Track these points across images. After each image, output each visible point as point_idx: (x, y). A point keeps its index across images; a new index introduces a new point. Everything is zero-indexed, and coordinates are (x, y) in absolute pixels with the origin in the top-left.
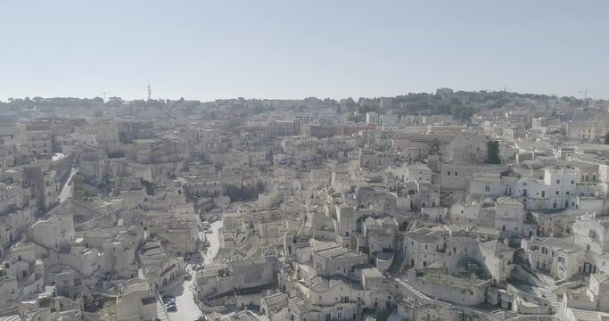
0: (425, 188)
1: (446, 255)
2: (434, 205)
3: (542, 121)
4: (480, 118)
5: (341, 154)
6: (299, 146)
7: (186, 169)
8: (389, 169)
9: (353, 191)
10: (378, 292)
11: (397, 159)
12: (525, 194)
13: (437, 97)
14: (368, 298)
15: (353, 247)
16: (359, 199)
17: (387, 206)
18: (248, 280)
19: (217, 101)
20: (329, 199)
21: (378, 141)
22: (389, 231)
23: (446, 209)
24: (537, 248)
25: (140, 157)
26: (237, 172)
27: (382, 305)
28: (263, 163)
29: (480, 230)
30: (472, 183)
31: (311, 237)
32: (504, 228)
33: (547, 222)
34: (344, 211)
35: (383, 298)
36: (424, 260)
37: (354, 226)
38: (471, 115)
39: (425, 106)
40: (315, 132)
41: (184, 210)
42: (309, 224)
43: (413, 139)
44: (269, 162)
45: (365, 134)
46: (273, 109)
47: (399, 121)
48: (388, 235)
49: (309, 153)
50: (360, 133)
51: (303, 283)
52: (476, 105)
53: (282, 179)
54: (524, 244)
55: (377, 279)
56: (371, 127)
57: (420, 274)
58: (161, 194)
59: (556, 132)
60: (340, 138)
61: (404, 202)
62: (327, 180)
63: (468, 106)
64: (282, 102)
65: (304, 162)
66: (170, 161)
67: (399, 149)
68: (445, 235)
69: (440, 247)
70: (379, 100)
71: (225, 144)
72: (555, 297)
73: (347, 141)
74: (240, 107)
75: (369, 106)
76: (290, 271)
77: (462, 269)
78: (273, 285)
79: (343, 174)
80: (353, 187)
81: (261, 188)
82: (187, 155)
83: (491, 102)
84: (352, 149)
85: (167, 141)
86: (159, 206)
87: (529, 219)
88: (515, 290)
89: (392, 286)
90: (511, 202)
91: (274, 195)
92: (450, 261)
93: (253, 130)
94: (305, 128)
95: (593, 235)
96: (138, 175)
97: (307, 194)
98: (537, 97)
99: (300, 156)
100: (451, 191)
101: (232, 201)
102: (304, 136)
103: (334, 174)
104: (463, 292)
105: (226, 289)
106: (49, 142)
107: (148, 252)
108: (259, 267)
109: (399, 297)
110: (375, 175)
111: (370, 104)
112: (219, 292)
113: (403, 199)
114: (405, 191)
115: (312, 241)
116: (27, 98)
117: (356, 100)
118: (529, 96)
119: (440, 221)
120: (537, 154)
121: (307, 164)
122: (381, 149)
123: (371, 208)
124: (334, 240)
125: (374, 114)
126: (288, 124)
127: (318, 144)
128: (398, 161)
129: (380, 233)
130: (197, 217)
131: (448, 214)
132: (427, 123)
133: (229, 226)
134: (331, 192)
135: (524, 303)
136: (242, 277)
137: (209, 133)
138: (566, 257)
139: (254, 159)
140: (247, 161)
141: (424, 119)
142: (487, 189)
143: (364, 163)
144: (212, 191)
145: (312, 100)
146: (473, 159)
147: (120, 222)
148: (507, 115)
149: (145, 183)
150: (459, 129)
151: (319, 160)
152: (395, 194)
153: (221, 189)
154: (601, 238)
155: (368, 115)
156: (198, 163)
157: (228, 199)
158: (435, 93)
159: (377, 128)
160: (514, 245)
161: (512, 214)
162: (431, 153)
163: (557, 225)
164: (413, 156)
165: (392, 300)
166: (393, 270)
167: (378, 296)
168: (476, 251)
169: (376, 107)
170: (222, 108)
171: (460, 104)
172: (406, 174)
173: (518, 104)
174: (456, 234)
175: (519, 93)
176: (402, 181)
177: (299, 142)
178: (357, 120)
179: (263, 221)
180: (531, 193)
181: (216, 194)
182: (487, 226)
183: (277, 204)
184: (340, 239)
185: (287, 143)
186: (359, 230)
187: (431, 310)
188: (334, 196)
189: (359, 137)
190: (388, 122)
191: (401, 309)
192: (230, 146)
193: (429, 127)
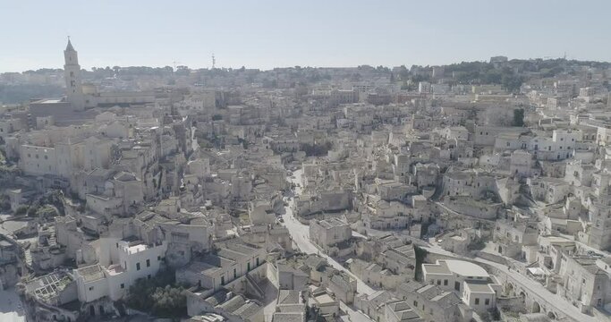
0: (461, 144)
1: (472, 188)
2: (468, 156)
3: (589, 91)
4: (529, 87)
5: (395, 119)
6: (359, 112)
7: (268, 130)
8: (436, 130)
9: (407, 145)
10: (423, 211)
11: (443, 123)
12: (536, 148)
13: (489, 66)
14: (416, 214)
15: (407, 182)
16: (411, 151)
17: (432, 157)
18: (331, 204)
19: (275, 69)
20: (389, 150)
21: (429, 108)
22: (432, 172)
23: (477, 159)
24: (537, 184)
25: (232, 120)
26: (310, 132)
27: (426, 219)
28: (329, 126)
29: (498, 172)
30: (497, 140)
31: (375, 177)
32: (517, 171)
33: (549, 168)
34: (400, 158)
35: (426, 214)
36: (456, 191)
37: (408, 169)
38: (520, 84)
39: (476, 76)
40: (372, 100)
41: (273, 160)
42: (374, 169)
43: (457, 107)
44: (333, 126)
45: (417, 102)
46: (329, 78)
47: (450, 90)
48: (432, 175)
49: (368, 119)
50: (413, 101)
51: (371, 206)
52: (529, 74)
53: (346, 139)
54: (529, 182)
55: (423, 201)
56: (423, 96)
57: (452, 199)
58: (255, 148)
59: (600, 101)
60: (394, 105)
61: (446, 153)
62: (385, 139)
63: (520, 74)
64: (336, 70)
65: (363, 126)
66: (255, 123)
67: (445, 115)
68: (473, 175)
69: (469, 183)
70: (431, 69)
71: (297, 111)
72: (543, 213)
73: (401, 108)
74: (297, 75)
75: (422, 75)
76: (361, 199)
77: (483, 196)
78: (350, 207)
79: (398, 135)
80: (407, 142)
81: (329, 146)
82: (267, 119)
83: (545, 71)
84: (405, 116)
85: (253, 107)
86: (254, 157)
87: (537, 165)
88: (517, 209)
89: (433, 207)
90: (524, 153)
91: (341, 150)
92: (475, 191)
93: (319, 99)
94: (363, 96)
95: (576, 174)
96: (235, 133)
97: (369, 150)
98: (597, 65)
99: (359, 121)
100: (482, 146)
101: (307, 156)
102: (362, 104)
103: (391, 135)
104: (481, 209)
105: (317, 210)
106: (169, 107)
107: (259, 186)
108: (339, 196)
109: (437, 214)
110: (423, 134)
111: (422, 74)
112: (312, 212)
113: (444, 151)
114: (447, 145)
115: (377, 179)
116: (108, 68)
117: (409, 67)
118: (588, 64)
119: (472, 167)
120: (554, 120)
121: (365, 128)
122: (431, 115)
123: (420, 157)
124: (393, 179)
125: (426, 83)
126: (348, 93)
127: (375, 111)
128: (443, 125)
129: (426, 173)
130: (283, 167)
131: (478, 163)
132: (476, 93)
133: (309, 172)
134: (390, 146)
135: (521, 216)
136: (327, 202)
137: (281, 100)
138: (554, 188)
139: (321, 123)
140: (315, 124)
141: (473, 88)
142: (508, 144)
143: (417, 125)
144: (291, 147)
145: (366, 68)
146: (502, 123)
147: (232, 166)
148: (555, 85)
149: (240, 140)
150: (505, 98)
151: (377, 123)
152: (439, 148)
153: (298, 146)
154: (581, 176)
155: (420, 84)
156: (276, 125)
157: (304, 154)
158: (488, 61)
159: (428, 96)
160: (522, 182)
161: (523, 161)
162: (469, 118)
163: (557, 170)
164: (456, 121)
165: (433, 216)
166: (435, 197)
167: (424, 213)
168: (494, 185)
169: (428, 76)
170: (282, 76)
171: (512, 73)
172: (448, 133)
173: (573, 73)
174: (481, 174)
175: (578, 60)
176: (445, 139)
177: (359, 109)
178: (410, 89)
179: (334, 168)
180: (541, 148)
181: (294, 150)
182: (504, 169)
183: (343, 158)
184: (397, 178)
185: (349, 110)
186: (411, 172)
187: (459, 221)
188: (392, 149)
189: (411, 104)
190: (439, 91)
191: (438, 221)
192: (301, 111)
193: (477, 96)
